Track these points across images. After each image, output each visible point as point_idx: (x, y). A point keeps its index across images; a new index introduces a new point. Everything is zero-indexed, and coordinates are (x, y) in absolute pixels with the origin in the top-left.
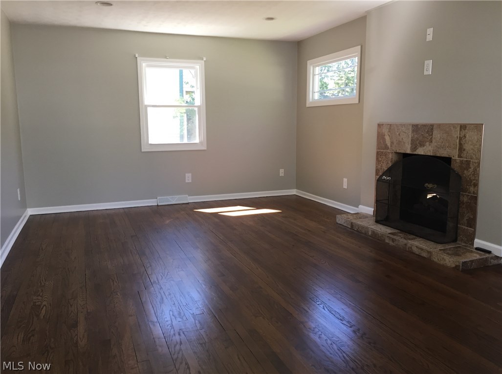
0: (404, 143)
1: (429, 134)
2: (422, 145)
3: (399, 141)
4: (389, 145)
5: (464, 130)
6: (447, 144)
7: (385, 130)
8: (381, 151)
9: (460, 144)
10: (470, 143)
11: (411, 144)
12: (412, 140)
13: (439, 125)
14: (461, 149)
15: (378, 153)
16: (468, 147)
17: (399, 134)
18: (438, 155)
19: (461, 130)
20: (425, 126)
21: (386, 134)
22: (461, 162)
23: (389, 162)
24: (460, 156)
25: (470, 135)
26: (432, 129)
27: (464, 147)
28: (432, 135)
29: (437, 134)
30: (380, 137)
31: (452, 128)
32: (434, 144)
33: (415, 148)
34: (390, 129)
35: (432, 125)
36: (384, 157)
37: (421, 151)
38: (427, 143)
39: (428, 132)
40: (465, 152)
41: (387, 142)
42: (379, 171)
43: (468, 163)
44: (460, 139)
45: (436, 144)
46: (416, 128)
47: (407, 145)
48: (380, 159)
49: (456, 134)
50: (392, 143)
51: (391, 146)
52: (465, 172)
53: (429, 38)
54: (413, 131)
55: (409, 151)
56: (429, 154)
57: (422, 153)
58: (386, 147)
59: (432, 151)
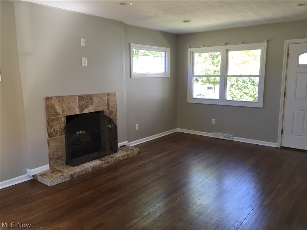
0: (74, 108)
1: (90, 100)
2: (87, 107)
3: (70, 108)
4: (60, 112)
5: (109, 96)
6: (101, 104)
7: (54, 102)
8: (53, 118)
9: (108, 103)
10: (112, 101)
11: (79, 108)
12: (79, 106)
13: (96, 95)
14: (108, 105)
15: (48, 121)
16: (111, 104)
17: (69, 103)
18: (97, 111)
19: (107, 96)
20: (87, 96)
21: (56, 104)
22: (109, 111)
23: (62, 124)
24: (108, 109)
25: (112, 98)
26: (92, 97)
27: (110, 104)
28: (92, 101)
29: (95, 100)
30: (50, 108)
31: (103, 96)
32: (94, 105)
33: (82, 110)
34: (59, 100)
35: (92, 95)
36: (56, 122)
37: (86, 111)
38: (90, 106)
39: (89, 99)
40: (110, 107)
41: (58, 111)
42: (52, 133)
43: (112, 111)
44: (108, 100)
45: (95, 105)
46: (81, 98)
47: (76, 109)
48: (53, 124)
49: (105, 98)
50: (63, 110)
51: (63, 112)
52: (112, 115)
53: (83, 44)
54: (79, 100)
55: (78, 113)
56: (92, 111)
57: (88, 112)
58: (58, 114)
59: (93, 110)
